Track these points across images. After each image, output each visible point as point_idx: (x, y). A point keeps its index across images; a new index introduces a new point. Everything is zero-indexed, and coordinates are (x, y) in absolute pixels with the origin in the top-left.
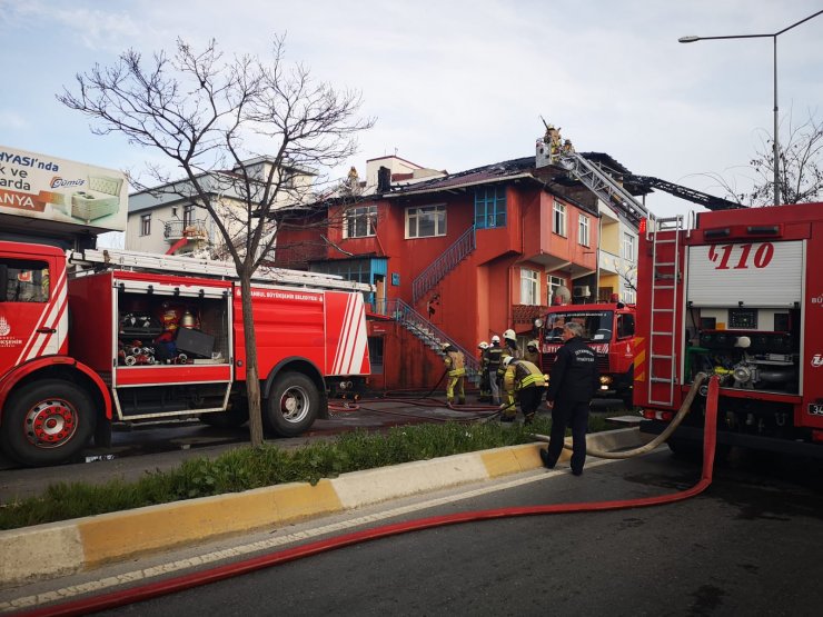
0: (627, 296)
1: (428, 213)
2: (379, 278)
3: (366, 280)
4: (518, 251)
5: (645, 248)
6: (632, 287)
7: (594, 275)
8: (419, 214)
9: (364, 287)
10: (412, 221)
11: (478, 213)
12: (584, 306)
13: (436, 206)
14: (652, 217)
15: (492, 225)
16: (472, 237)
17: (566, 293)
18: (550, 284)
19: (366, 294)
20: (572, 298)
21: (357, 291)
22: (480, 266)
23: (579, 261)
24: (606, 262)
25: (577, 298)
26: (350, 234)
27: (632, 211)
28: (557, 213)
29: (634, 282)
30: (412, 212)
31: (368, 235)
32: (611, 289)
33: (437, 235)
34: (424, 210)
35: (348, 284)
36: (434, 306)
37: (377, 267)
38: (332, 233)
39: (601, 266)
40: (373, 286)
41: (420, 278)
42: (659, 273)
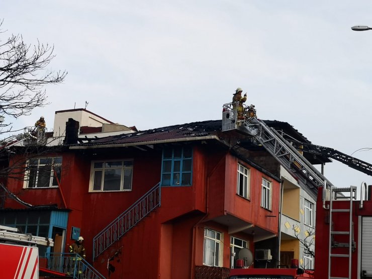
0: (306, 261)
1: (114, 167)
2: (58, 231)
3: (44, 233)
4: (202, 210)
5: (321, 215)
6: (310, 253)
7: (277, 238)
8: (105, 168)
9: (41, 240)
10: (98, 175)
11: (165, 171)
12: (266, 270)
13: (123, 161)
14: (329, 185)
15: (179, 184)
16: (157, 194)
17: (249, 255)
18: (233, 245)
19: (42, 249)
20: (255, 261)
21: (32, 244)
22: (163, 223)
23: (261, 224)
24: (287, 226)
25: (259, 261)
26: (31, 183)
27: (311, 178)
28: (241, 176)
29: (312, 248)
30: (99, 165)
31: (51, 186)
32: (292, 254)
33: (122, 189)
34: (110, 164)
35: (22, 237)
36: (115, 264)
37: (57, 220)
38: (12, 183)
39: (282, 230)
40: (51, 240)
41: (101, 233)
42: (335, 240)
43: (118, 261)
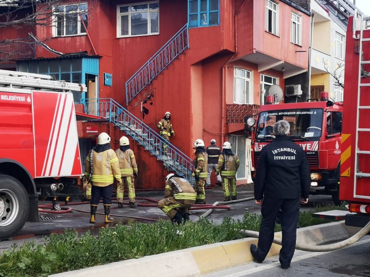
0: (336, 94)
1: (140, 11)
2: (90, 78)
3: (77, 80)
4: (232, 50)
5: (351, 45)
6: (341, 84)
7: (306, 74)
8: (131, 12)
9: (75, 87)
10: (125, 19)
11: (192, 11)
12: (296, 104)
13: (148, 3)
14: (359, 14)
15: (206, 23)
16: (185, 36)
17: (278, 91)
18: (263, 83)
19: (77, 95)
20: (285, 97)
21: (67, 91)
22: (193, 65)
23: (292, 60)
24: (317, 62)
25: (289, 97)
26: (59, 33)
27: (342, 9)
28: (270, 12)
29: (342, 81)
30: (124, 10)
31: (79, 33)
32: (322, 88)
33: (149, 33)
34: (136, 8)
35: (57, 84)
36: (148, 106)
37: (89, 66)
38: (41, 31)
39: (312, 65)
40: (84, 85)
41: (133, 78)
42: (365, 70)
43: (151, 104)
